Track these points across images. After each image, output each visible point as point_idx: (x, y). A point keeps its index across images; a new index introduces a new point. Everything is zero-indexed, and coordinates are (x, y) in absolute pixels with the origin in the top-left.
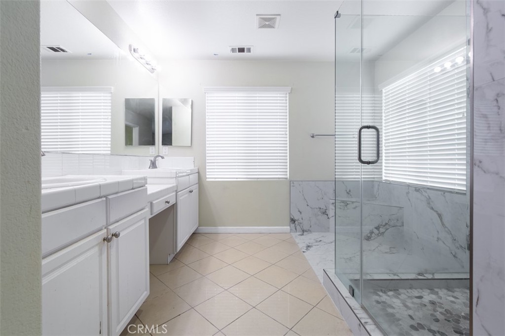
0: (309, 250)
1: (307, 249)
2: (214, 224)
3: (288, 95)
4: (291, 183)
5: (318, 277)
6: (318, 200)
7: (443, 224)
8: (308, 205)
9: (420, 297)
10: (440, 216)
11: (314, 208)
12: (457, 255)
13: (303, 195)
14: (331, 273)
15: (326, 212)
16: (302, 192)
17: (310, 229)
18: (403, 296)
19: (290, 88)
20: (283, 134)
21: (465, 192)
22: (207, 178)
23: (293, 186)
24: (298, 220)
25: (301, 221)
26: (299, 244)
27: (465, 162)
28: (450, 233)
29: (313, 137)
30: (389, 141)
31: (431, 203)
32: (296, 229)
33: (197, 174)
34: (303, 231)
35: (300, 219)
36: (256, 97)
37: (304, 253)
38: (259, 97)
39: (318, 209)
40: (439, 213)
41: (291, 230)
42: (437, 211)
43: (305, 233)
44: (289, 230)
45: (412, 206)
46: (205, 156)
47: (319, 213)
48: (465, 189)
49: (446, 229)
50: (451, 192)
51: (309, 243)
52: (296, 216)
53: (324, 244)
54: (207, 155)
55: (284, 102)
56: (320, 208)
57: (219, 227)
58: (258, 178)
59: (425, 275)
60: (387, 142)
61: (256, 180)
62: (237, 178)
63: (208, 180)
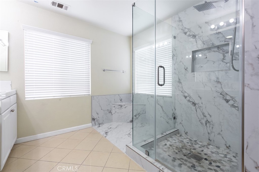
0: (108, 135)
1: (106, 135)
2: (34, 133)
3: (90, 45)
4: (92, 97)
5: (120, 149)
6: (107, 105)
7: (163, 110)
8: (102, 109)
9: (166, 145)
10: (162, 107)
11: (105, 110)
12: (168, 122)
13: (99, 104)
14: (131, 145)
15: (111, 111)
16: (98, 102)
17: (103, 122)
18: (161, 147)
19: (92, 41)
20: (87, 68)
21: (171, 97)
22: (26, 98)
23: (94, 99)
24: (97, 118)
25: (98, 119)
26: (100, 133)
27: (171, 85)
28: (165, 113)
29: (104, 71)
30: (138, 75)
31: (158, 102)
32: (95, 124)
33: (16, 95)
34: (99, 124)
35: (98, 118)
36: (69, 42)
37: (106, 138)
38: (71, 42)
39: (107, 111)
40: (161, 105)
41: (92, 125)
42: (160, 105)
43: (101, 125)
44: (91, 126)
45: (150, 104)
46: (24, 81)
47: (108, 113)
48: (171, 95)
49: (164, 112)
50: (166, 97)
51: (106, 131)
52: (95, 116)
53: (113, 129)
54: (25, 80)
55: (88, 48)
56: (108, 110)
57: (38, 135)
58: (71, 96)
59: (164, 134)
60: (137, 75)
61: (69, 97)
62: (54, 97)
63: (26, 99)
